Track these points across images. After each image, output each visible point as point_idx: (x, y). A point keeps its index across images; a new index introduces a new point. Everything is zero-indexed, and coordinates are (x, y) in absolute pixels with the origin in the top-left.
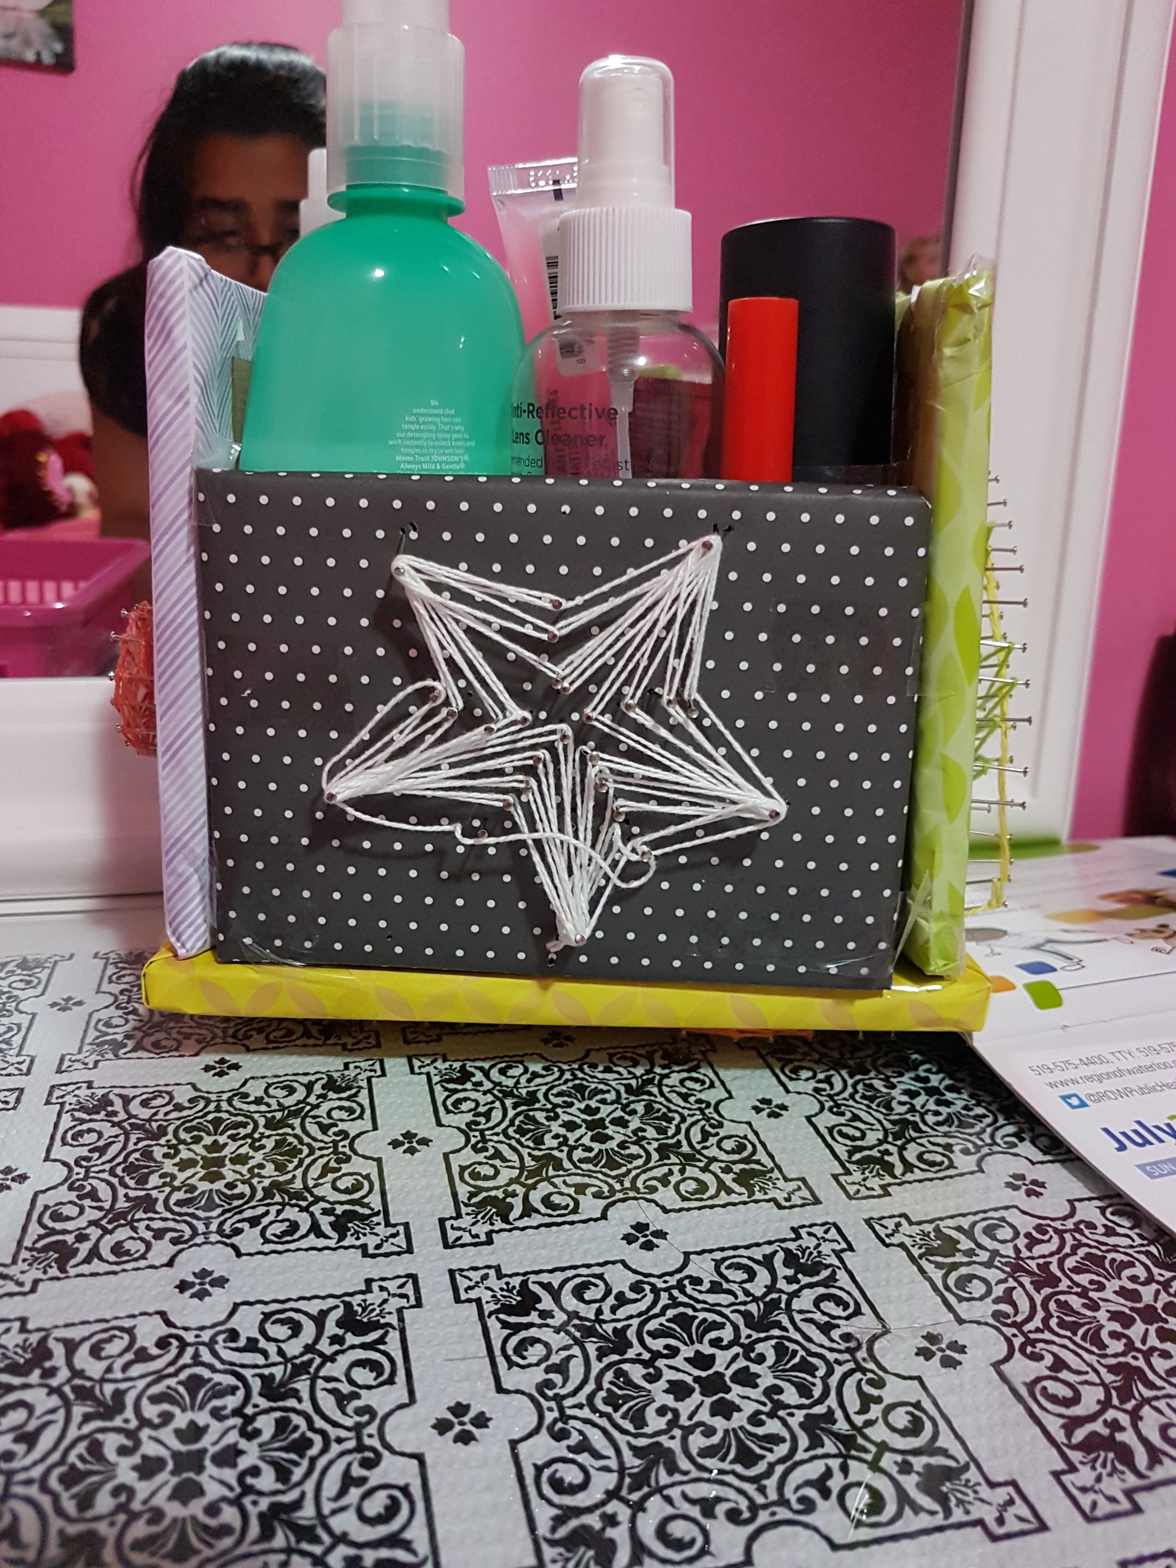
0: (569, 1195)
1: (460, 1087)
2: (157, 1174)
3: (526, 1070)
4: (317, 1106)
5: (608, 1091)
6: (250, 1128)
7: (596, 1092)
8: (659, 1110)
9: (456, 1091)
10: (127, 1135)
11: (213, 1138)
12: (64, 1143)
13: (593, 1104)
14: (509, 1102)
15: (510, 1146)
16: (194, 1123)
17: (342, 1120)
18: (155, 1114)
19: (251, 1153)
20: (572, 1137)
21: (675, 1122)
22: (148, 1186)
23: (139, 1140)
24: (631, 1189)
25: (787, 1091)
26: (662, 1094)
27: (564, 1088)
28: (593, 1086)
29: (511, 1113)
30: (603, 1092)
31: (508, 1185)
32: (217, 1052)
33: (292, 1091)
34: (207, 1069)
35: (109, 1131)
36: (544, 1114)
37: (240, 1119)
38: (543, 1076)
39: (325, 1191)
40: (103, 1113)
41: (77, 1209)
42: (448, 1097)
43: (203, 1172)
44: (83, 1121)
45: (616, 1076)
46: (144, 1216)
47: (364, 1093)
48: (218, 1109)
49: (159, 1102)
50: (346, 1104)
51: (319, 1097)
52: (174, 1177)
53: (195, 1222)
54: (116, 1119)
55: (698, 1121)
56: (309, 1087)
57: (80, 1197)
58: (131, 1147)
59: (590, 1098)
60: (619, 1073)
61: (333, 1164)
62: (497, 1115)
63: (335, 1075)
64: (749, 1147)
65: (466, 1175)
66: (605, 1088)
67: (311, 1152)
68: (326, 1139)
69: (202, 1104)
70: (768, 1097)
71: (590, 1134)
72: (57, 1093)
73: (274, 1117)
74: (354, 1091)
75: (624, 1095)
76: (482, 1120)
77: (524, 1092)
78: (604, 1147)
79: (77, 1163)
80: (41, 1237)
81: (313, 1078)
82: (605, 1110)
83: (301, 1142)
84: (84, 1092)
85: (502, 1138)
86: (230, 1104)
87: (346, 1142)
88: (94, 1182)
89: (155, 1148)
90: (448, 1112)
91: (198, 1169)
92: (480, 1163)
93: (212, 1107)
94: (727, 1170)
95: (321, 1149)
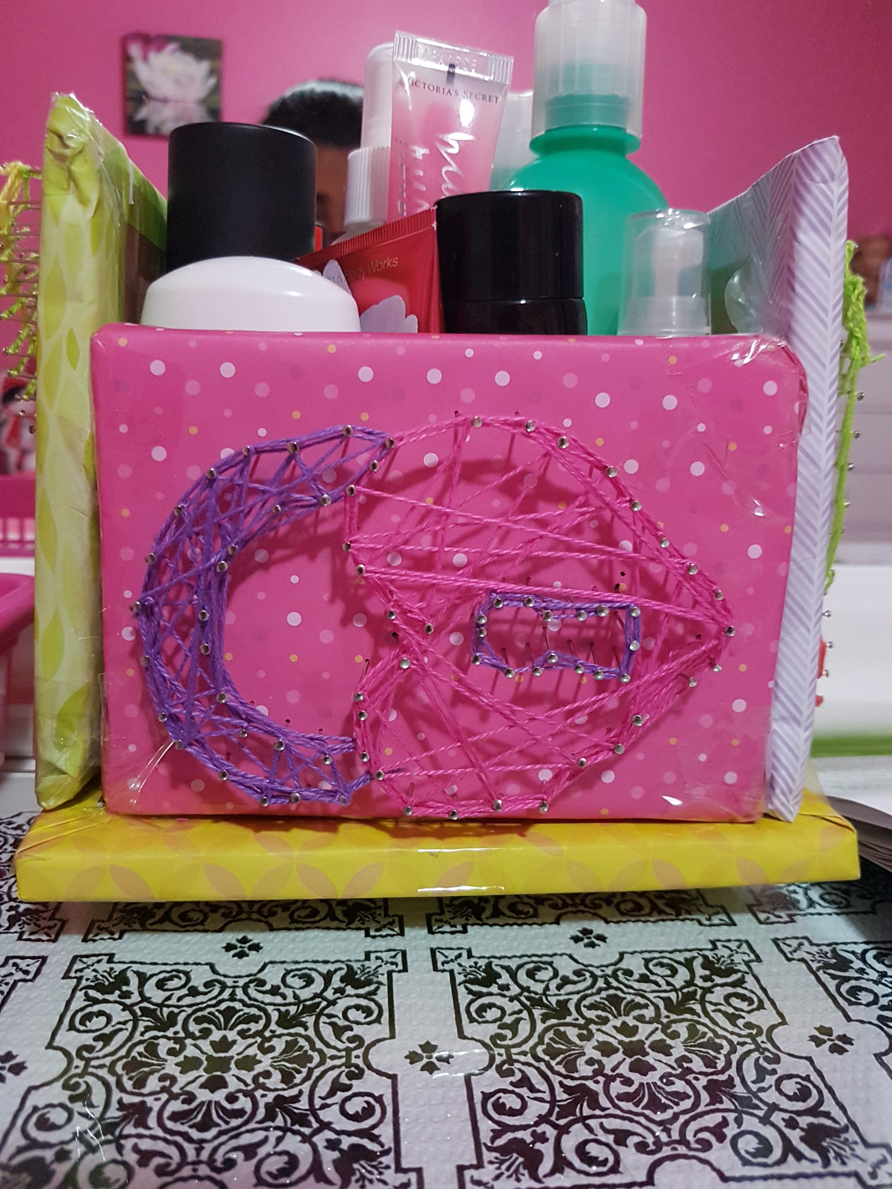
0: (607, 1145)
1: (484, 990)
2: (157, 1075)
3: (556, 974)
4: (333, 1003)
5: (646, 1006)
6: (262, 1022)
7: (634, 1006)
8: (704, 1035)
9: (479, 995)
10: (136, 1021)
11: (223, 1033)
12: (72, 1027)
13: (631, 1021)
14: (537, 1013)
15: (538, 1069)
16: (205, 1013)
17: (358, 1023)
18: (169, 998)
19: (260, 1056)
20: (609, 1063)
21: (724, 1051)
22: (145, 1091)
23: (147, 1029)
24: (679, 1142)
25: (849, 1019)
26: (706, 1014)
27: (597, 998)
28: (629, 998)
29: (540, 1027)
30: (639, 1006)
31: (537, 1124)
32: (240, 930)
33: (309, 981)
34: (229, 947)
35: (119, 1015)
36: (576, 1031)
37: (254, 1011)
38: (574, 983)
39: (332, 1115)
40: (117, 993)
41: (65, 1115)
42: (472, 1001)
43: (206, 1076)
44: (96, 1001)
45: (654, 987)
46: (134, 1131)
47: (384, 990)
48: (232, 998)
49: (175, 983)
50: (363, 1002)
51: (336, 991)
52: (173, 1080)
53: (186, 1145)
54: (128, 1002)
55: (749, 1052)
56: (328, 978)
57: (72, 1099)
58: (137, 1037)
59: (627, 1014)
60: (656, 983)
61: (344, 1080)
62: (524, 1028)
63: (356, 966)
64: (814, 1092)
65: (490, 1107)
66: (643, 1001)
67: (322, 1062)
68: (340, 1045)
69: (217, 989)
70: (827, 1025)
71: (628, 1060)
72: (78, 966)
73: (288, 1012)
74: (373, 987)
75: (664, 1012)
76: (508, 1033)
77: (553, 1000)
78: (645, 1080)
79: (79, 1055)
80: (20, 1150)
81: (332, 967)
82: (644, 1030)
83: (313, 1048)
84: (104, 966)
85: (529, 1059)
86: (246, 993)
87: (360, 1052)
88: (90, 1079)
89: (162, 1041)
90: (472, 1020)
91: (201, 1072)
92: (505, 1091)
93: (226, 994)
94: (792, 1124)
95: (333, 1058)
